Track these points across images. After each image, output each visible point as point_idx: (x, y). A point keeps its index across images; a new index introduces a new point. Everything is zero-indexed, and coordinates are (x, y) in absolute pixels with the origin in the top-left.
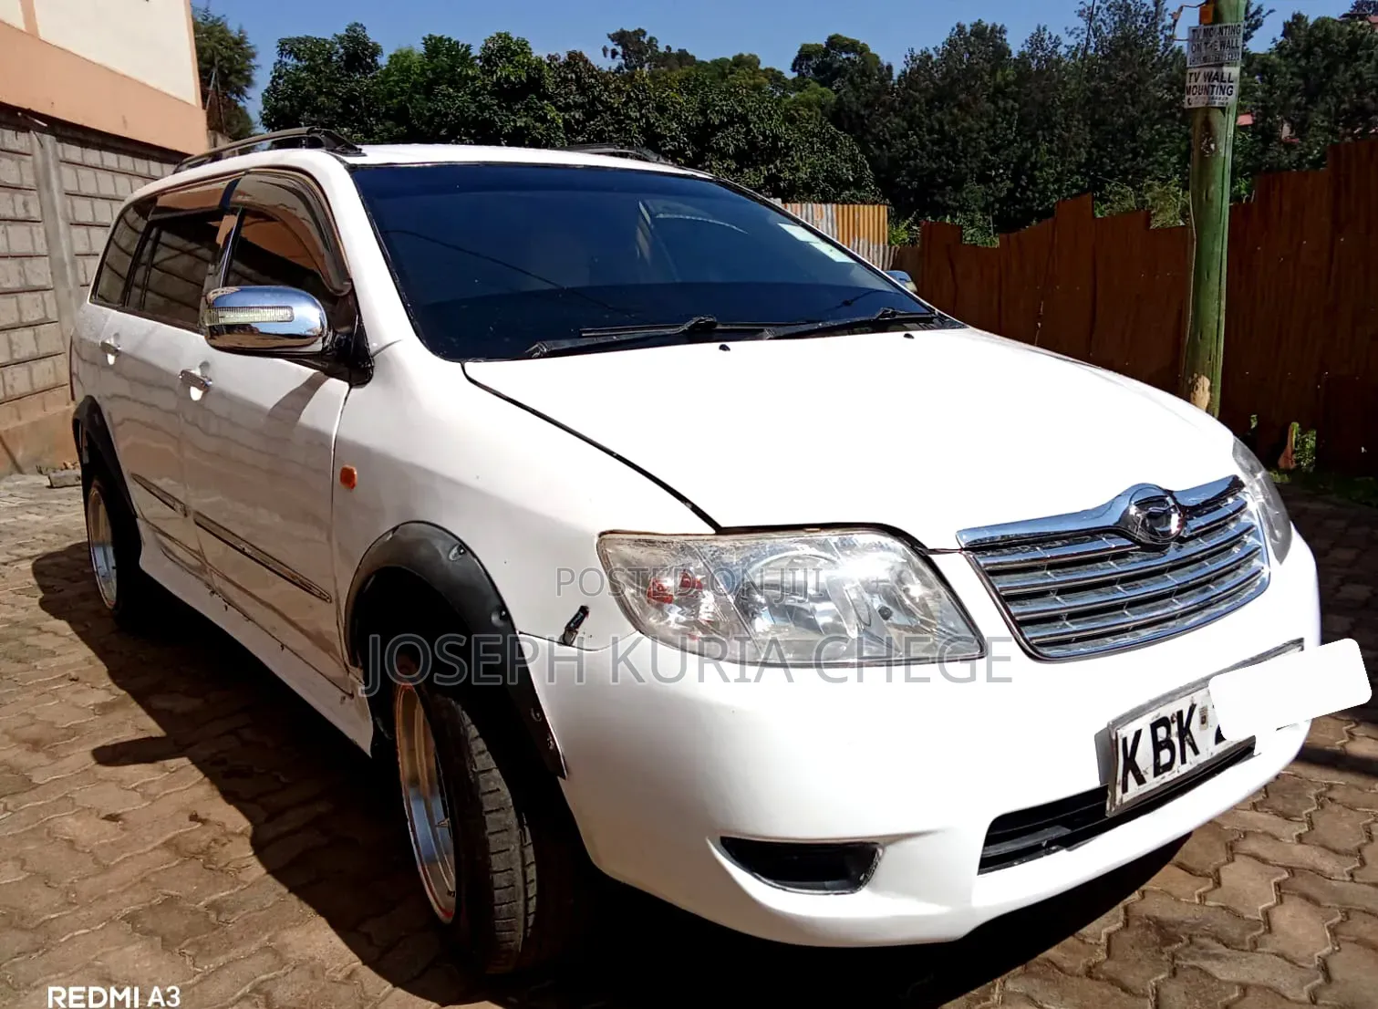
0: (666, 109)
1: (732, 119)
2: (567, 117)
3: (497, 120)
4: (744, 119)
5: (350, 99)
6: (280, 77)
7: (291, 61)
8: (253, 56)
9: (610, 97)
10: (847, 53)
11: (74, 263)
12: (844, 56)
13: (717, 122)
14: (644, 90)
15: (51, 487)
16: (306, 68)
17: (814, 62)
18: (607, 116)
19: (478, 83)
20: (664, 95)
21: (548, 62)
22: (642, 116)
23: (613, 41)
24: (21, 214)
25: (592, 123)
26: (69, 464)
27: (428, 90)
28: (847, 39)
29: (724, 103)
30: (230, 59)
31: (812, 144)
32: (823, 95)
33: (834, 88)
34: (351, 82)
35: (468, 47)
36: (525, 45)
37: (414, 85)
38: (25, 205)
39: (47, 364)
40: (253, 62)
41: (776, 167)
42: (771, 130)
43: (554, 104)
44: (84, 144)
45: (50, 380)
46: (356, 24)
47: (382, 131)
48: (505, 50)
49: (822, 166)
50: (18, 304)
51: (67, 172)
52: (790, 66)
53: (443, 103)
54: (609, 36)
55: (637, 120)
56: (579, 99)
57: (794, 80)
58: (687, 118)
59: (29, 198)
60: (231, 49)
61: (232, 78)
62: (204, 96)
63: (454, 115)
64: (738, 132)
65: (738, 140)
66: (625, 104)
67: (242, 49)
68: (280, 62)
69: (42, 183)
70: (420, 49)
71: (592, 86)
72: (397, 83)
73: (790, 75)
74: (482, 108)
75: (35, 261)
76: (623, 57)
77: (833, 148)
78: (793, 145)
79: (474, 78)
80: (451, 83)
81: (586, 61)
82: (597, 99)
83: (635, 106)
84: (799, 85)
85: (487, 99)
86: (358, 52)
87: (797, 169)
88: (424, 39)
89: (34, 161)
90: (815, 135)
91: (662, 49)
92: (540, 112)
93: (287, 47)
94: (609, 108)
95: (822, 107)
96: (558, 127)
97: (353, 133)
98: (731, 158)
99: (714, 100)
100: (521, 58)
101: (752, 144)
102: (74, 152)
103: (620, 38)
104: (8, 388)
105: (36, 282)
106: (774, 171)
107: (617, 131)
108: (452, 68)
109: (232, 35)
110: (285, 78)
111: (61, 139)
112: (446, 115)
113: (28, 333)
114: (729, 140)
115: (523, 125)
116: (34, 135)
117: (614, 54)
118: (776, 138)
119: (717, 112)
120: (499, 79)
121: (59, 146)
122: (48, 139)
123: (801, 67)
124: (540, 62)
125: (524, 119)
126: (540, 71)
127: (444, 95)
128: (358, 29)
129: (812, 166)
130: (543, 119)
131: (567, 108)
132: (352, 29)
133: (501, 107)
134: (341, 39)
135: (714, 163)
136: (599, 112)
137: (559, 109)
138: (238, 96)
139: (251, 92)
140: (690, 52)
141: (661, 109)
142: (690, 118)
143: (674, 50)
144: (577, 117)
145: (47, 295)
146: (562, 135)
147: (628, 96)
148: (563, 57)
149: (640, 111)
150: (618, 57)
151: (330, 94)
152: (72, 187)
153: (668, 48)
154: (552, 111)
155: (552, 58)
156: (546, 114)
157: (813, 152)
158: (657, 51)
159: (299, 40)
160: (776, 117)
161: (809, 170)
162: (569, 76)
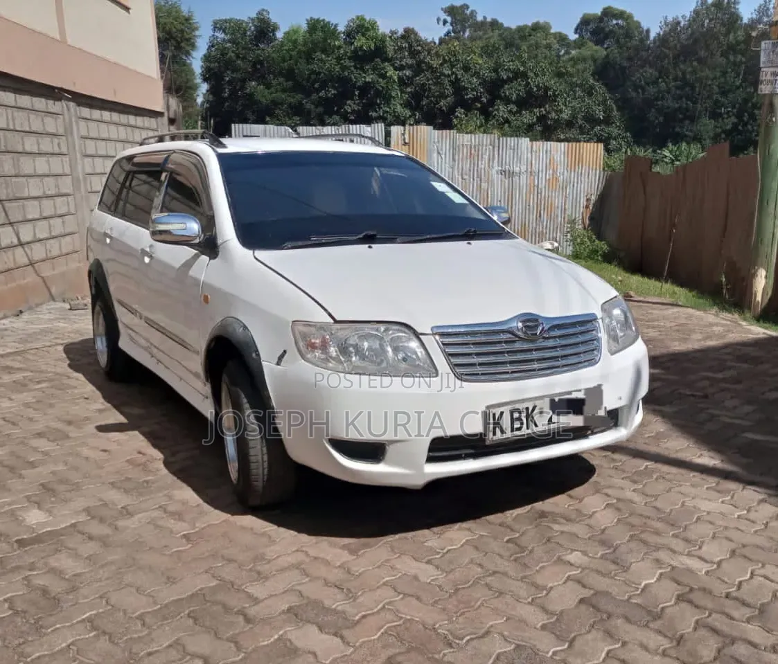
0: (470, 69)
1: (518, 75)
2: (400, 74)
3: (353, 77)
4: (524, 75)
5: (257, 63)
6: (213, 46)
7: (220, 35)
8: (197, 29)
9: (431, 60)
10: (616, 19)
11: (85, 179)
12: (614, 22)
13: (505, 77)
14: (455, 55)
15: (71, 309)
16: (229, 41)
17: (592, 26)
18: (428, 75)
19: (342, 51)
20: (469, 58)
21: (390, 35)
22: (453, 73)
23: (445, 12)
24: (56, 150)
25: (418, 78)
26: (80, 298)
27: (309, 56)
28: (617, 10)
29: (511, 63)
30: (182, 31)
31: (575, 92)
32: (596, 51)
33: (605, 46)
34: (258, 50)
35: (336, 25)
36: (375, 23)
37: (299, 52)
38: (59, 144)
39: (68, 238)
40: (197, 33)
41: (546, 110)
42: (544, 84)
43: (393, 65)
44: (91, 106)
45: (70, 249)
46: (263, 10)
47: (277, 85)
48: (361, 28)
49: (581, 108)
50: (54, 203)
51: (82, 123)
52: (573, 30)
53: (318, 65)
54: (442, 9)
55: (449, 76)
56: (410, 61)
57: (575, 41)
58: (484, 75)
59: (61, 141)
60: (183, 24)
61: (183, 44)
62: (162, 71)
63: (325, 74)
64: (520, 85)
65: (520, 90)
66: (441, 65)
67: (190, 24)
68: (213, 35)
69: (68, 132)
70: (304, 27)
71: (419, 52)
72: (288, 51)
73: (573, 37)
74: (344, 68)
75: (64, 178)
76: (451, 24)
77: (590, 94)
78: (558, 94)
79: (340, 47)
80: (324, 51)
81: (416, 34)
82: (422, 62)
83: (448, 66)
84: (579, 44)
85: (347, 63)
86: (264, 29)
87: (561, 111)
88: (307, 20)
89: (64, 119)
90: (577, 85)
91: (479, 18)
92: (382, 71)
93: (219, 26)
94: (430, 67)
95: (595, 61)
96: (394, 81)
97: (258, 85)
98: (514, 103)
99: (504, 61)
100: (371, 33)
101: (529, 93)
102: (86, 112)
103: (451, 11)
104: (48, 252)
105: (64, 191)
106: (544, 112)
107: (435, 84)
108: (325, 40)
109: (184, 14)
110: (216, 47)
111: (79, 104)
112: (320, 73)
113: (59, 220)
114: (513, 91)
115: (370, 80)
116: (64, 103)
117: (445, 22)
118: (547, 89)
119: (506, 70)
120: (356, 48)
121: (78, 108)
122: (72, 104)
123: (581, 31)
124: (384, 35)
125: (371, 76)
126: (384, 42)
127: (318, 60)
128: (265, 13)
129: (573, 109)
130: (383, 76)
131: (401, 68)
132: (259, 13)
133: (356, 68)
134: (253, 20)
135: (500, 107)
136: (423, 71)
137: (396, 69)
138: (186, 56)
139: (194, 54)
140: (500, 21)
141: (466, 69)
142: (486, 75)
143: (489, 20)
144: (407, 74)
145: (70, 198)
146: (396, 87)
147: (444, 60)
148: (401, 31)
149: (451, 70)
150: (448, 24)
151: (244, 58)
152: (84, 133)
153: (485, 18)
154: (390, 70)
155: (393, 33)
156: (386, 72)
157: (575, 98)
158: (475, 20)
159: (226, 21)
160: (547, 74)
161: (570, 112)
162: (404, 45)
